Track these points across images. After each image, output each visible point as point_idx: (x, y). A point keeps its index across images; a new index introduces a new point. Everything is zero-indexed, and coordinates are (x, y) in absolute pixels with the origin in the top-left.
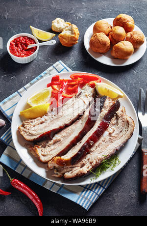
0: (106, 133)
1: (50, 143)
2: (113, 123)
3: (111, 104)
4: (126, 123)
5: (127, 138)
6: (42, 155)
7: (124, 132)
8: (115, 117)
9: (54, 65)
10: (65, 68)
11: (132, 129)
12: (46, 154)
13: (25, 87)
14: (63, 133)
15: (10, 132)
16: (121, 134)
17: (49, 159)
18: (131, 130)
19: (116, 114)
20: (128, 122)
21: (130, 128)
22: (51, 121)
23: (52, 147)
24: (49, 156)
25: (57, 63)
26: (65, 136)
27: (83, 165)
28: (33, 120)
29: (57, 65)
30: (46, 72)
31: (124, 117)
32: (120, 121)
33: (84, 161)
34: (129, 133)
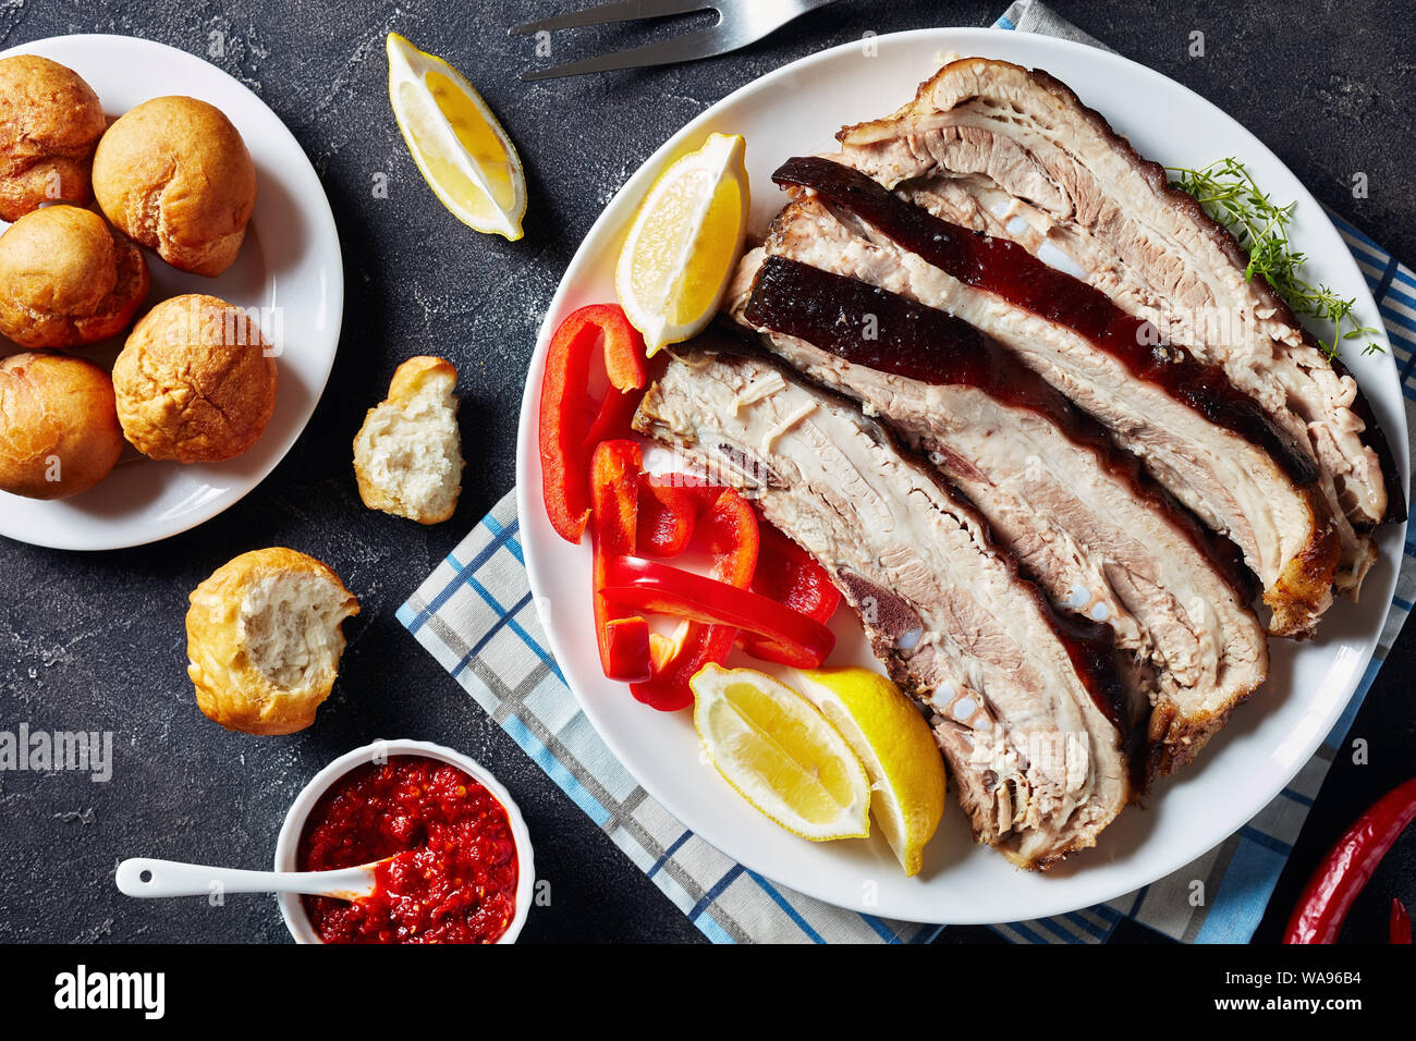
0: (1052, 255)
1: (1131, 640)
2: (967, 207)
3: (829, 222)
4: (968, 118)
5: (1073, 115)
6: (1218, 683)
7: (1031, 135)
8: (921, 198)
9: (448, 660)
10: (466, 574)
11: (1006, 72)
12: (1211, 660)
13: (645, 863)
14: (1056, 554)
15: (1062, 923)
16: (1045, 152)
17: (1251, 634)
18: (1013, 83)
19: (900, 186)
20: (962, 105)
21: (1002, 88)
22: (972, 649)
23: (1157, 619)
24: (1229, 631)
25: (426, 637)
26: (1079, 541)
27: (1298, 408)
28: (970, 774)
29: (449, 638)
30: (509, 724)
31: (931, 135)
32: (959, 161)
33: (1271, 398)
34: (1036, 102)
